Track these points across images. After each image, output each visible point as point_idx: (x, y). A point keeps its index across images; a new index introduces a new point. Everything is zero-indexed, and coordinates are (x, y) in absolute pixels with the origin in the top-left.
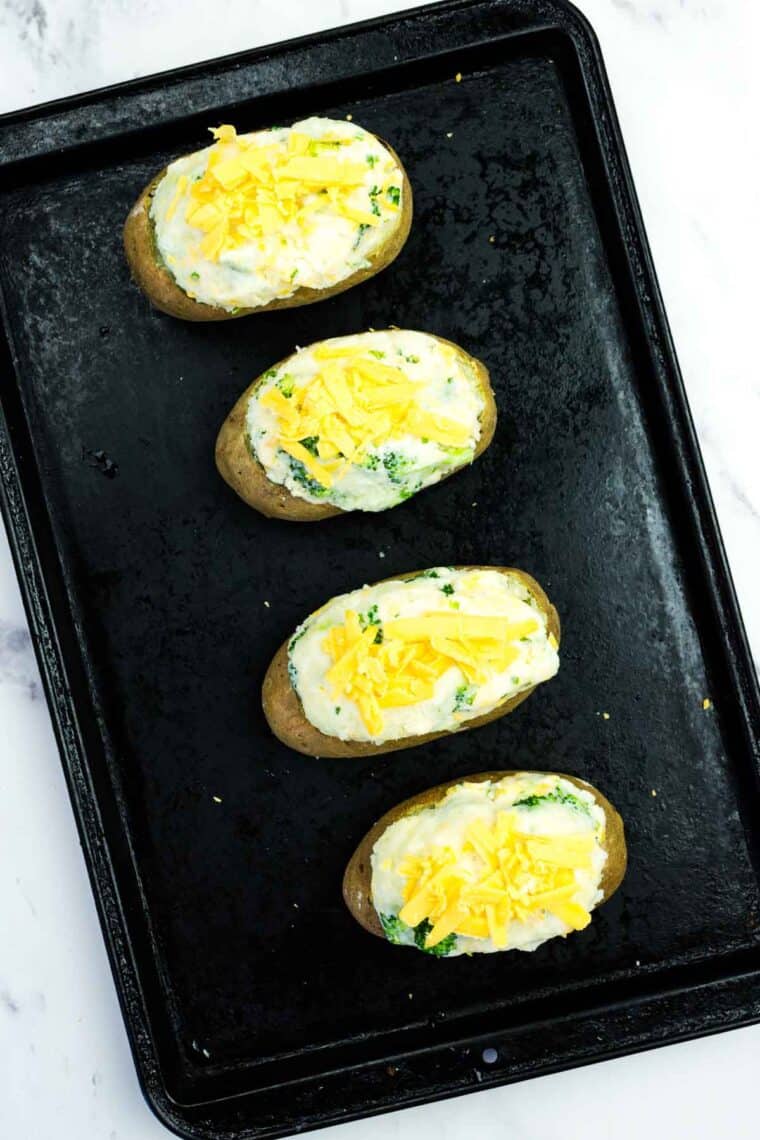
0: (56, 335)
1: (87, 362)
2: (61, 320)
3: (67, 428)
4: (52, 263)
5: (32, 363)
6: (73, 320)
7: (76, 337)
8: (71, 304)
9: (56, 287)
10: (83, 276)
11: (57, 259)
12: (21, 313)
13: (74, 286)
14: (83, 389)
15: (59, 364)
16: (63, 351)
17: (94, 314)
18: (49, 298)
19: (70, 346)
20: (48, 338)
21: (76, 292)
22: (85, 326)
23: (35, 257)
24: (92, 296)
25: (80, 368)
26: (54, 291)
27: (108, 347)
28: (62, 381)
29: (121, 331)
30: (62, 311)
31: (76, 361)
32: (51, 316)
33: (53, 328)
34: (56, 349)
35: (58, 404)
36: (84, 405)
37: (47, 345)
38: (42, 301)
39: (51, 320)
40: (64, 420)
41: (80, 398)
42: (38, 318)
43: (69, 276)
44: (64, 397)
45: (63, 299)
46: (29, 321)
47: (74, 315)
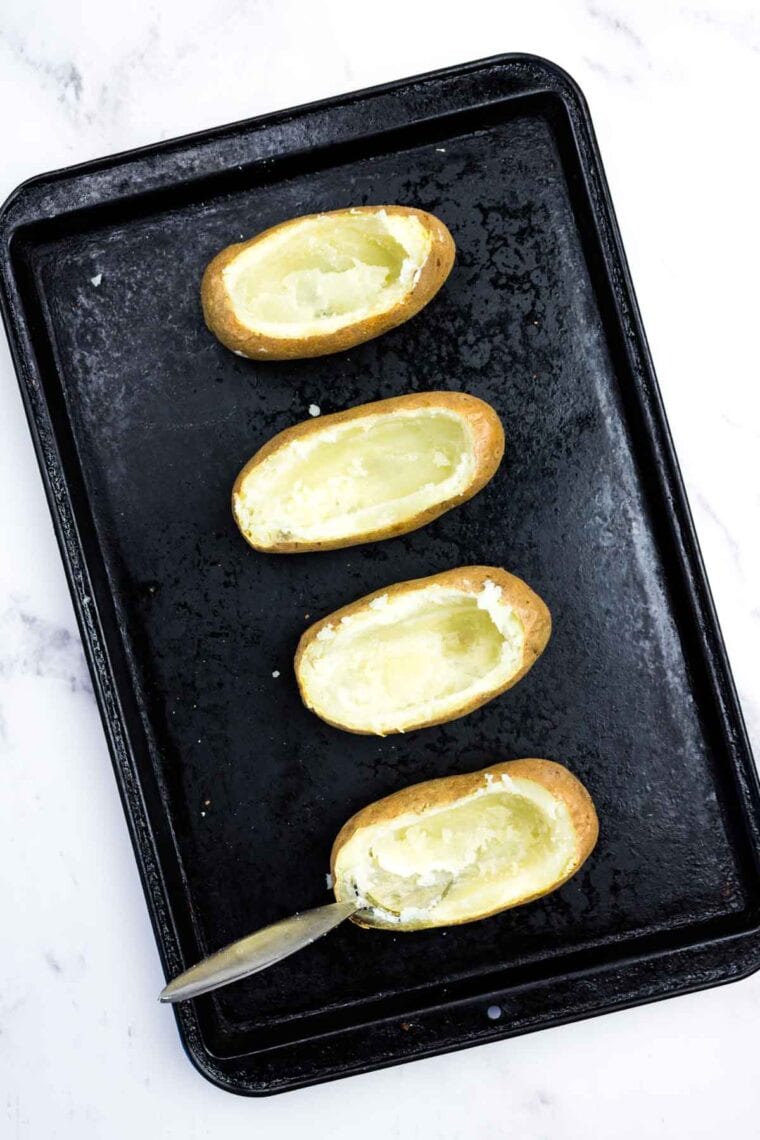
0: (101, 369)
1: (129, 392)
2: (106, 354)
3: (112, 452)
4: (99, 304)
5: (80, 394)
6: (117, 355)
7: (119, 370)
8: (115, 340)
9: (101, 325)
10: (125, 315)
11: (102, 300)
12: (70, 349)
13: (117, 324)
14: (127, 416)
15: (105, 394)
16: (108, 383)
17: (136, 349)
18: (95, 335)
19: (114, 378)
20: (94, 371)
21: (119, 330)
22: (128, 360)
23: (82, 299)
24: (133, 334)
25: (124, 398)
26: (99, 329)
27: (148, 378)
28: (107, 410)
29: (160, 364)
30: (107, 346)
31: (120, 392)
32: (97, 352)
33: (99, 363)
34: (101, 381)
35: (104, 430)
36: (127, 431)
37: (94, 378)
38: (89, 337)
39: (97, 355)
40: (110, 445)
41: (124, 424)
42: (86, 353)
43: (113, 315)
44: (108, 424)
45: (108, 337)
46: (77, 356)
47: (118, 351)
